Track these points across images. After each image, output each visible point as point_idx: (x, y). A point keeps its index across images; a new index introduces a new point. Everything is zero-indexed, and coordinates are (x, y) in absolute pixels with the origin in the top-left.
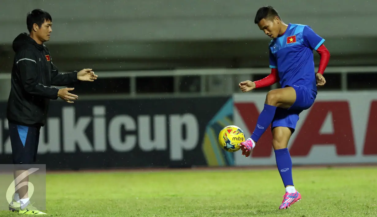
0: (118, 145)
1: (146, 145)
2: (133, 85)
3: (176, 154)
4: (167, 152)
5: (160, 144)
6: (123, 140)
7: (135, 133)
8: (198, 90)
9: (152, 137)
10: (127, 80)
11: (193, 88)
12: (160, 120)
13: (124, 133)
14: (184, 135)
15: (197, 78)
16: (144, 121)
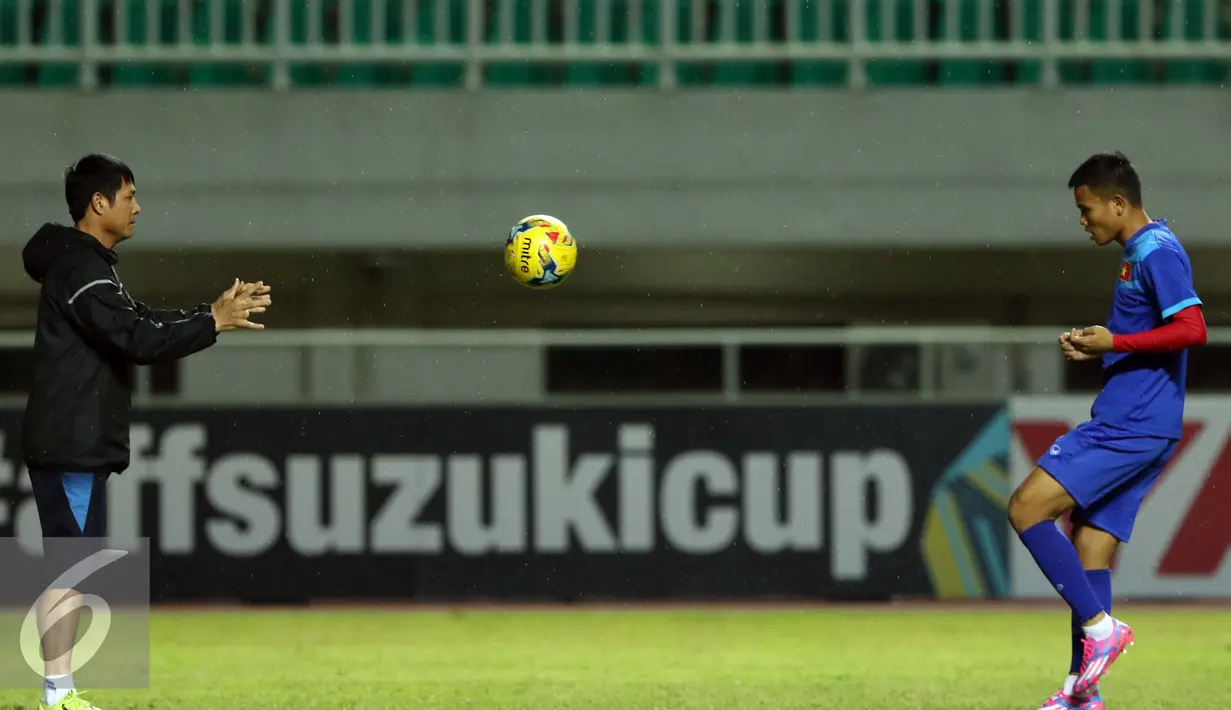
0: (685, 535)
1: (766, 535)
2: (731, 368)
3: (848, 564)
4: (823, 555)
5: (804, 532)
6: (701, 519)
7: (735, 501)
8: (913, 383)
9: (783, 513)
10: (714, 353)
11: (897, 378)
12: (805, 468)
13: (705, 501)
14: (872, 508)
15: (912, 351)
16: (760, 468)
